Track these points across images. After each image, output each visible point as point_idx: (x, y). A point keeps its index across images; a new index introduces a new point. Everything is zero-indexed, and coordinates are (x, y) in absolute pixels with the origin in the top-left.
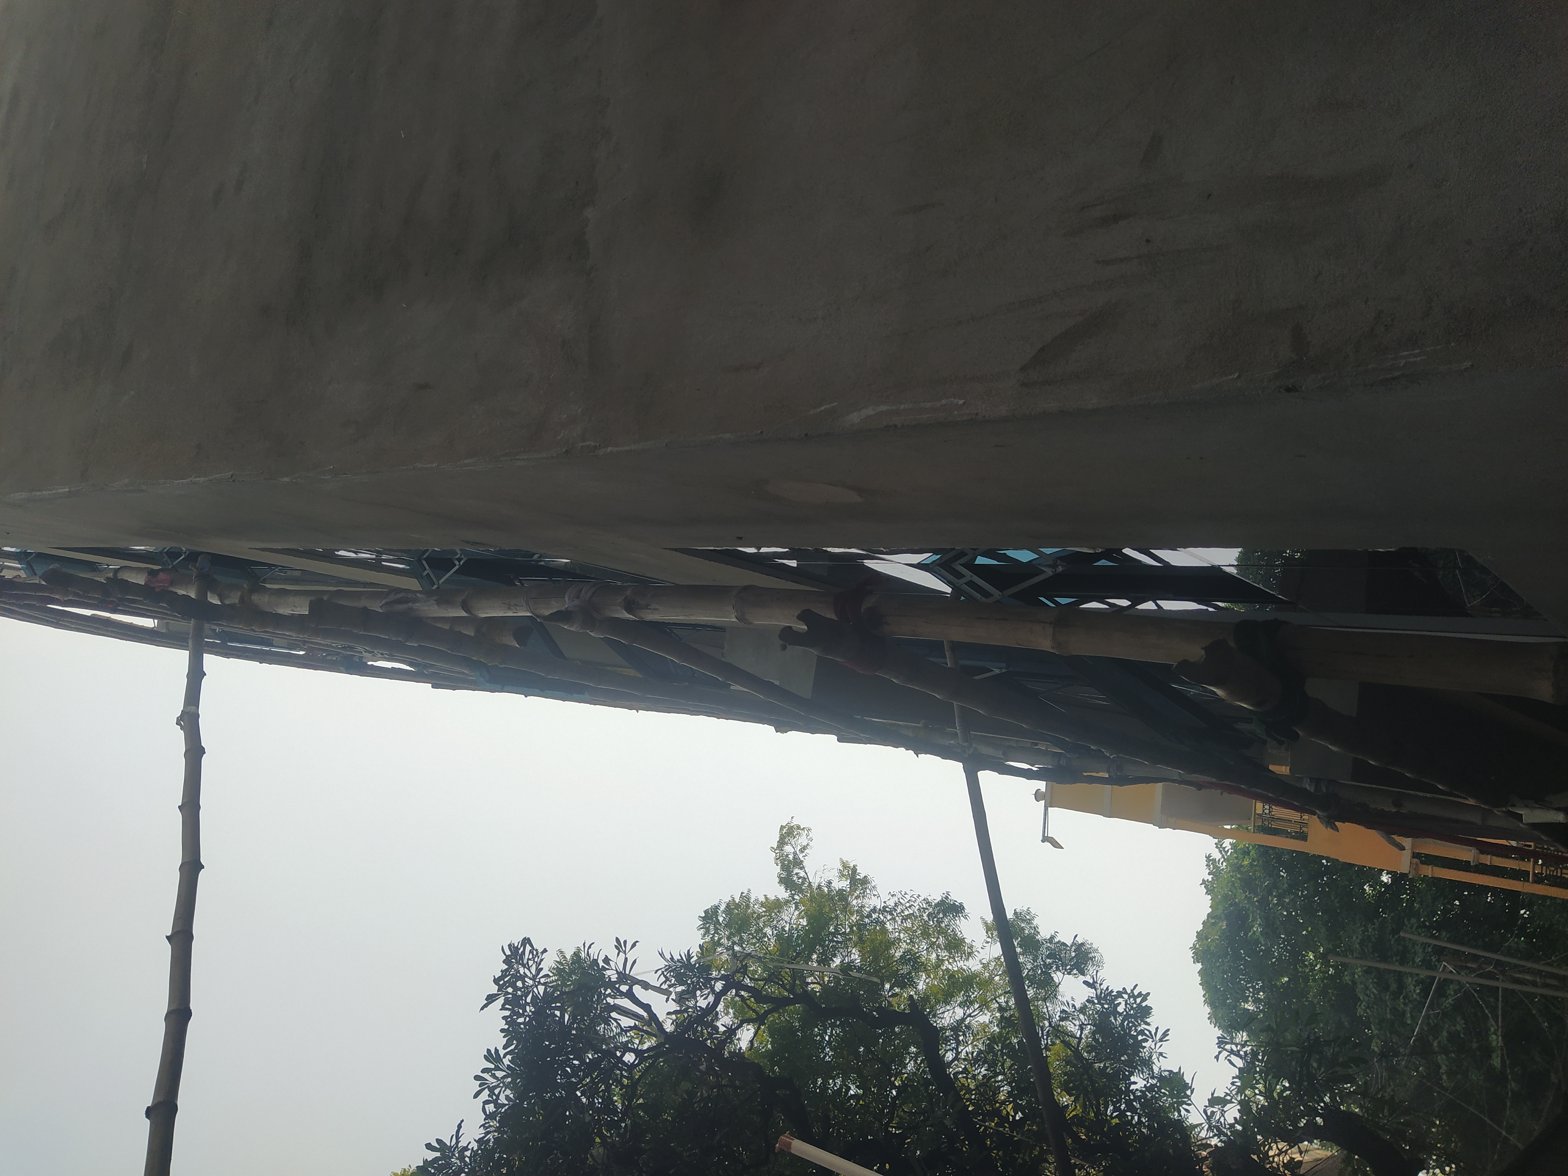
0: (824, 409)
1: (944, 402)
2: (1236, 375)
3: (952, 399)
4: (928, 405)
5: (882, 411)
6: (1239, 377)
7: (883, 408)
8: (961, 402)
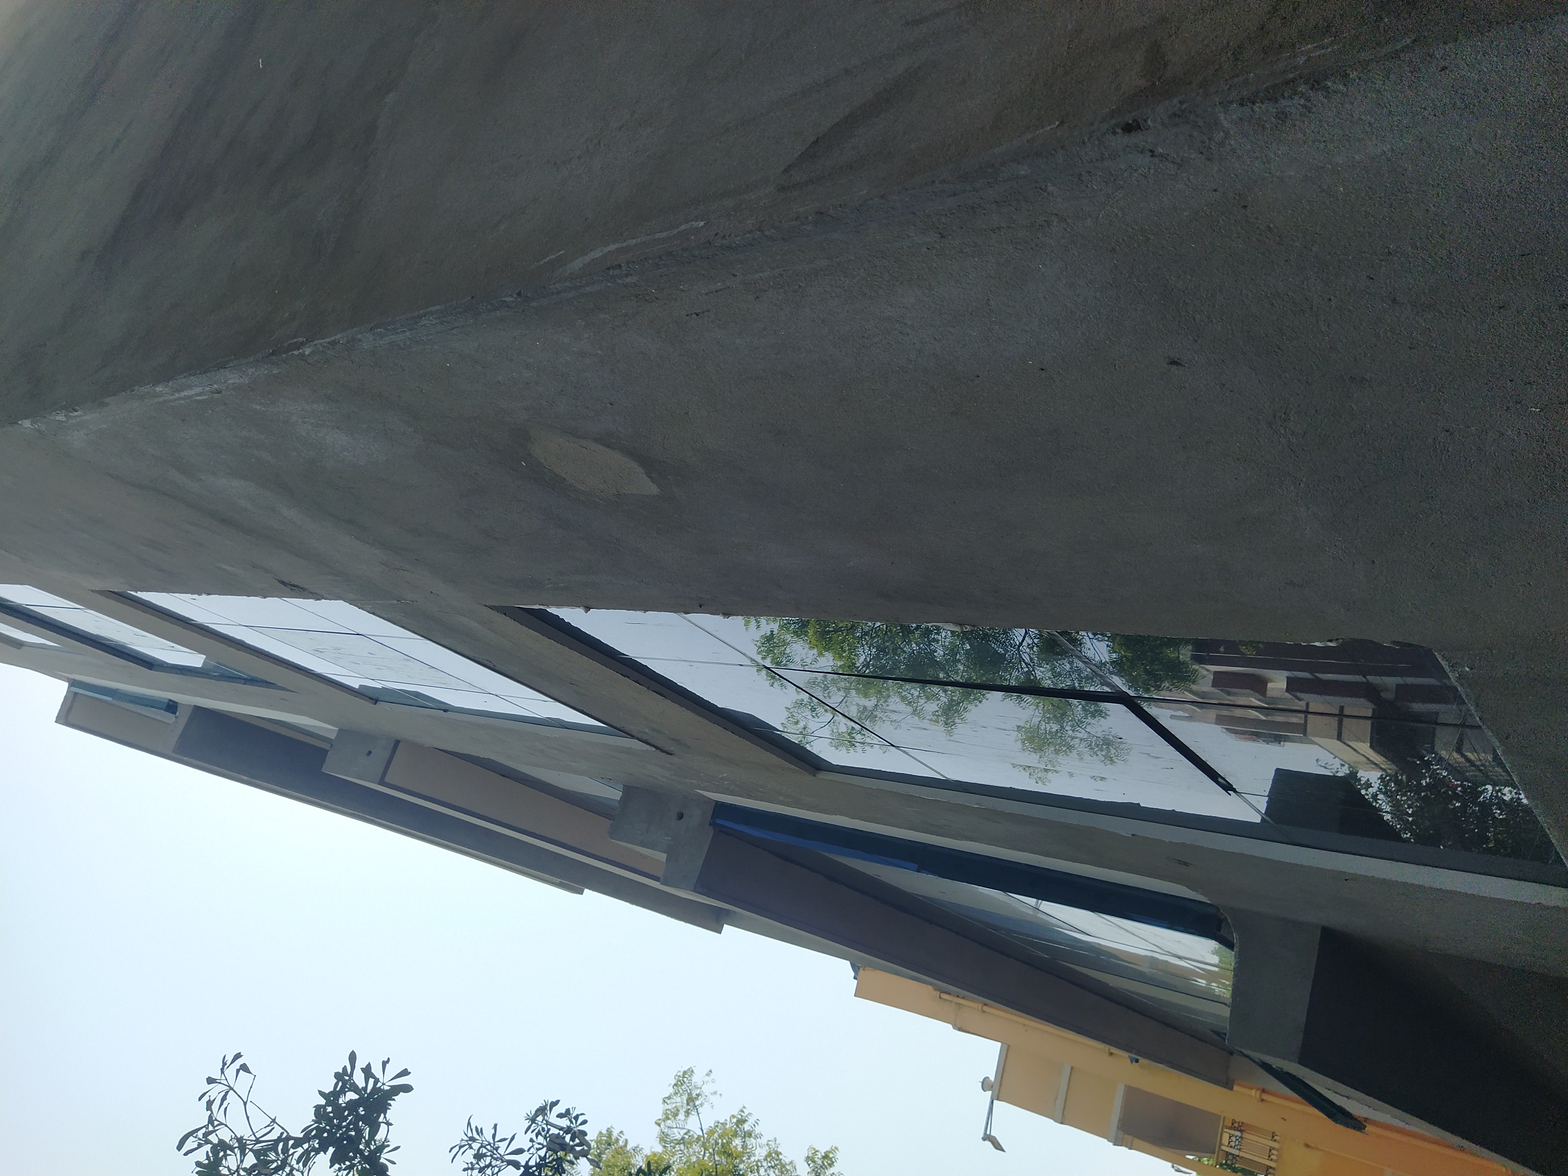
0: (548, 260)
1: (683, 227)
2: (1057, 123)
3: (693, 223)
4: (664, 235)
5: (609, 251)
6: (1062, 123)
7: (612, 247)
8: (702, 224)
